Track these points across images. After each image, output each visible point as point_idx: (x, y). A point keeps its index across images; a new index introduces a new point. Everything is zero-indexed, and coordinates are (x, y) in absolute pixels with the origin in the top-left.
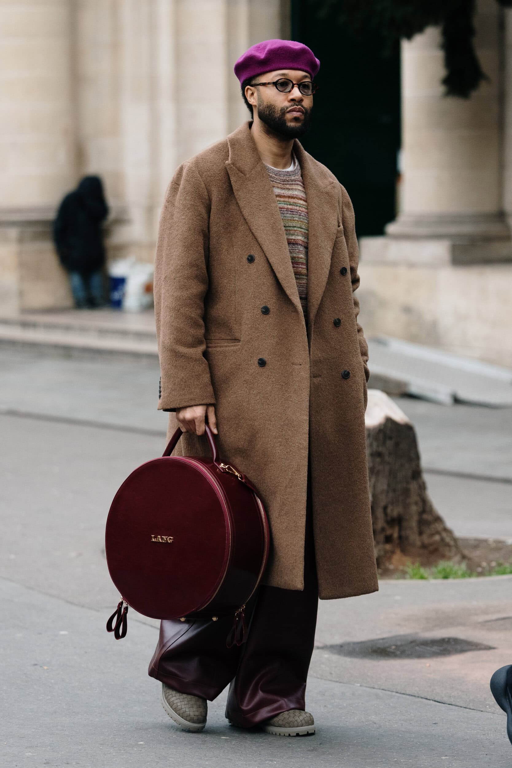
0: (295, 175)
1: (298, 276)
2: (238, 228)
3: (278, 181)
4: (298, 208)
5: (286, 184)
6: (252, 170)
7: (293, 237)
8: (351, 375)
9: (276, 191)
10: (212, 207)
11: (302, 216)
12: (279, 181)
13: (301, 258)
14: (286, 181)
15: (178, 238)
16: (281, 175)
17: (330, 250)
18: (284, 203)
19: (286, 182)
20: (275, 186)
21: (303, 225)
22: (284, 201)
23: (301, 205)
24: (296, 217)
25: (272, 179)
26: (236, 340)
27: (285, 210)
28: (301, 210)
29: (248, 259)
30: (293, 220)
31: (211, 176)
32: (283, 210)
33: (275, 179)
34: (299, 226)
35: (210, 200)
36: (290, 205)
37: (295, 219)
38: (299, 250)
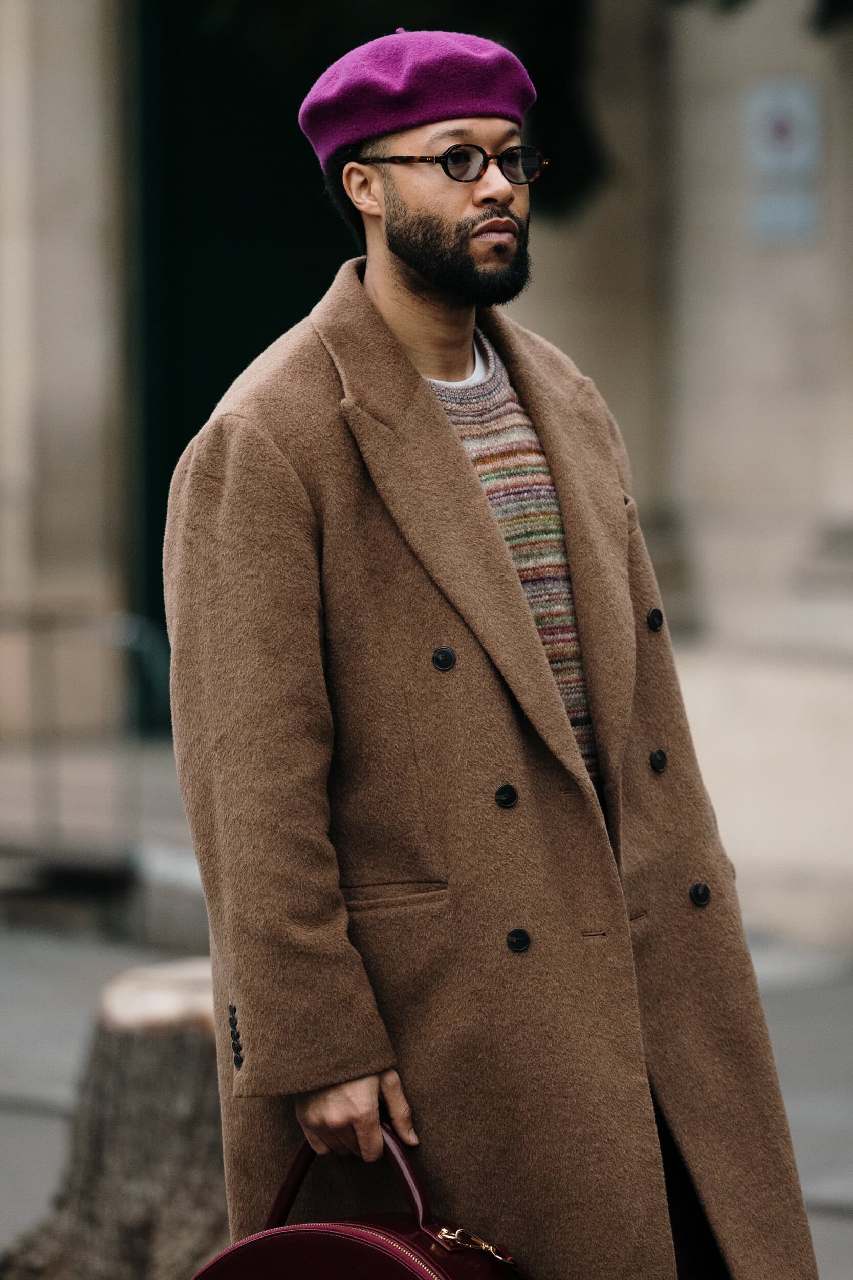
0: (498, 388)
1: (559, 664)
2: (394, 579)
3: (469, 419)
4: (528, 479)
5: (487, 422)
6: (404, 409)
7: (531, 564)
8: (713, 894)
9: (471, 449)
10: (327, 532)
11: (544, 496)
12: (471, 418)
13: (558, 615)
14: (484, 411)
15: (242, 630)
16: (471, 401)
17: (624, 571)
18: (496, 474)
19: (485, 413)
20: (465, 436)
21: (551, 522)
22: (495, 471)
23: (535, 466)
24: (530, 506)
25: (454, 418)
26: (431, 882)
27: (502, 493)
28: (538, 481)
29: (435, 660)
30: (525, 516)
31: (308, 449)
32: (496, 494)
33: (461, 414)
34: (541, 528)
35: (318, 513)
36: (509, 478)
37: (528, 511)
38: (549, 595)
